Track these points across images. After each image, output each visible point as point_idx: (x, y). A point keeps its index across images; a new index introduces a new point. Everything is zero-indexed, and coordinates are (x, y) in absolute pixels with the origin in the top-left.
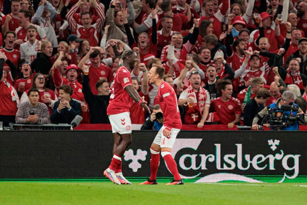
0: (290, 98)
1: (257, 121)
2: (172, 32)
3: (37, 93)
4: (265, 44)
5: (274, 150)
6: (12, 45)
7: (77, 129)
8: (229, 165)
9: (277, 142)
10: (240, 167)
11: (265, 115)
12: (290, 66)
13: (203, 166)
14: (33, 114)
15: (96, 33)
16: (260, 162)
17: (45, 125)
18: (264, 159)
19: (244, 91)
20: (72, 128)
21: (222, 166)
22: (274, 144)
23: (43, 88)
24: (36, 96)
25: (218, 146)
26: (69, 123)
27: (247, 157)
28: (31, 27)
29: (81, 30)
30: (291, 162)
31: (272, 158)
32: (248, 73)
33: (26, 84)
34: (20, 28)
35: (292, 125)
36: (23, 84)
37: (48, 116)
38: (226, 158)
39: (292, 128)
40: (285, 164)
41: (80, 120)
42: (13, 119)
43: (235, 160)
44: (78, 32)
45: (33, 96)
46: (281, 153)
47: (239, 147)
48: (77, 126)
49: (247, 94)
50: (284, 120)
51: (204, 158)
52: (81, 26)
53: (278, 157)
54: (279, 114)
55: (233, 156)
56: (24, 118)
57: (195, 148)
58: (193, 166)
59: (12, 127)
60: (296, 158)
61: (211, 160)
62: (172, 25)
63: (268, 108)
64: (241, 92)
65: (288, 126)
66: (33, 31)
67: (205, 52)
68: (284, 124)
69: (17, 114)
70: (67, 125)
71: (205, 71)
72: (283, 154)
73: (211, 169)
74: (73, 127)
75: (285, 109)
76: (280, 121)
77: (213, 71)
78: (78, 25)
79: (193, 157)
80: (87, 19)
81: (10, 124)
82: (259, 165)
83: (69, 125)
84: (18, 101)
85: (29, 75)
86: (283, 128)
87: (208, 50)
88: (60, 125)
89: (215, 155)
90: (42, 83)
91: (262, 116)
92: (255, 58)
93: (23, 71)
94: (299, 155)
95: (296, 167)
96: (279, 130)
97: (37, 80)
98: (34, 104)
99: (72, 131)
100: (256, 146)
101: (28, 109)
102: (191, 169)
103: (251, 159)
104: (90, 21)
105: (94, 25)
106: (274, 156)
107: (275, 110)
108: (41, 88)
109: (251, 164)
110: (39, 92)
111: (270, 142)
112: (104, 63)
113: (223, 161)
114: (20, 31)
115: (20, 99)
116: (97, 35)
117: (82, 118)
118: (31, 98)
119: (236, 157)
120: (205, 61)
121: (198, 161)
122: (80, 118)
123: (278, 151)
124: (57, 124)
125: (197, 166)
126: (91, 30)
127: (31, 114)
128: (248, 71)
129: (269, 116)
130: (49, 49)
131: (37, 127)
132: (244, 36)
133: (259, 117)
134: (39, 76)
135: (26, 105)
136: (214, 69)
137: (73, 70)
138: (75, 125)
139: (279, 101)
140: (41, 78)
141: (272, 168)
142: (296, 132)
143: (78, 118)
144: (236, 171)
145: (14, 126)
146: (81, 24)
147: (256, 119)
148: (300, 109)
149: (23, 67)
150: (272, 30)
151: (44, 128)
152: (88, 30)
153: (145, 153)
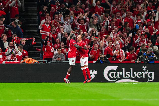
0: (151, 51)
1: (139, 59)
2: (114, 27)
3: (60, 50)
4: (147, 31)
5: (144, 70)
6: (54, 32)
8: (128, 76)
9: (146, 67)
10: (132, 77)
11: (141, 57)
12: (157, 39)
13: (118, 76)
14: (59, 57)
15: (86, 27)
16: (139, 75)
17: (63, 61)
18: (141, 74)
19: (139, 49)
21: (125, 76)
22: (144, 68)
23: (64, 48)
24: (60, 51)
25: (124, 69)
27: (135, 73)
28: (61, 27)
29: (80, 26)
30: (151, 75)
31: (144, 73)
32: (140, 41)
33: (58, 46)
34: (57, 28)
35: (152, 61)
36: (56, 46)
37: (65, 58)
38: (127, 73)
39: (152, 62)
40: (149, 76)
42: (51, 59)
43: (130, 74)
44: (79, 27)
45: (59, 50)
46: (147, 71)
47: (132, 69)
49: (140, 50)
50: (149, 59)
51: (118, 73)
52: (80, 25)
53: (146, 73)
54: (147, 57)
55: (129, 73)
56: (55, 59)
57: (115, 69)
58: (115, 77)
59: (51, 62)
60: (153, 73)
61: (121, 74)
62: (114, 24)
63: (143, 55)
64: (138, 50)
65: (150, 61)
66: (62, 29)
67: (125, 34)
68: (148, 60)
69: (53, 57)
71: (124, 41)
72: (148, 72)
73: (121, 77)
75: (149, 55)
76: (147, 60)
77: (127, 41)
78: (79, 24)
79: (114, 73)
80: (83, 22)
81: (50, 61)
82: (139, 76)
84: (54, 53)
85: (59, 43)
86: (148, 62)
87: (126, 34)
89: (123, 72)
90: (63, 46)
91: (141, 58)
92: (143, 35)
93: (56, 41)
94: (154, 72)
95: (153, 77)
96: (147, 63)
97: (61, 45)
98: (59, 54)
100: (138, 69)
101: (57, 56)
102: (114, 78)
103: (136, 74)
104: (84, 22)
105: (85, 24)
106: (145, 72)
107: (145, 55)
108: (62, 48)
109: (136, 76)
110: (61, 49)
111: (143, 67)
112: (87, 38)
113: (125, 75)
114: (57, 29)
115: (55, 52)
116: (86, 28)
118: (58, 51)
119: (130, 73)
120: (125, 37)
121: (116, 74)
123: (146, 71)
125: (116, 76)
126: (84, 26)
127: (58, 57)
128: (140, 40)
129: (143, 58)
130: (66, 35)
131: (60, 62)
132: (140, 28)
133: (139, 58)
134: (62, 43)
135: (56, 54)
136: (128, 40)
139: (147, 52)
140: (62, 44)
141: (144, 77)
142: (153, 63)
144: (130, 78)
145: (52, 62)
146: (80, 24)
147: (138, 59)
148: (155, 55)
149: (56, 40)
150: (151, 26)
152: (83, 26)
153: (97, 71)
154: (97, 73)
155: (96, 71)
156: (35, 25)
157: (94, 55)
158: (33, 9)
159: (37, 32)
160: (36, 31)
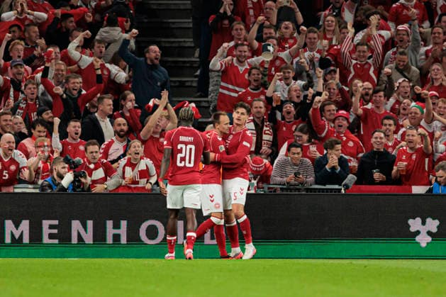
7: (350, 191)
15: (372, 69)
20: (343, 191)
26: (340, 185)
29: (355, 66)
41: (354, 181)
44: (352, 69)
45: (294, 154)
48: (350, 188)
52: (356, 62)
59: (266, 189)
69: (273, 173)
70: (337, 187)
74: (345, 190)
78: (353, 61)
83: (340, 187)
85: (292, 119)
88: (328, 187)
99: (343, 194)
105: (371, 61)
116: (374, 72)
117: (356, 178)
122: (354, 178)
124: (325, 185)
126: (366, 66)
135: (285, 162)
137: (341, 118)
138: (347, 187)
143: (351, 178)
145: (269, 188)
149: (284, 109)
151: (307, 190)
152: (362, 66)
153: (437, 223)
154: (438, 227)
155: (434, 219)
156: (185, 62)
157: (405, 163)
158: (173, 7)
159: (195, 84)
160: (192, 81)
